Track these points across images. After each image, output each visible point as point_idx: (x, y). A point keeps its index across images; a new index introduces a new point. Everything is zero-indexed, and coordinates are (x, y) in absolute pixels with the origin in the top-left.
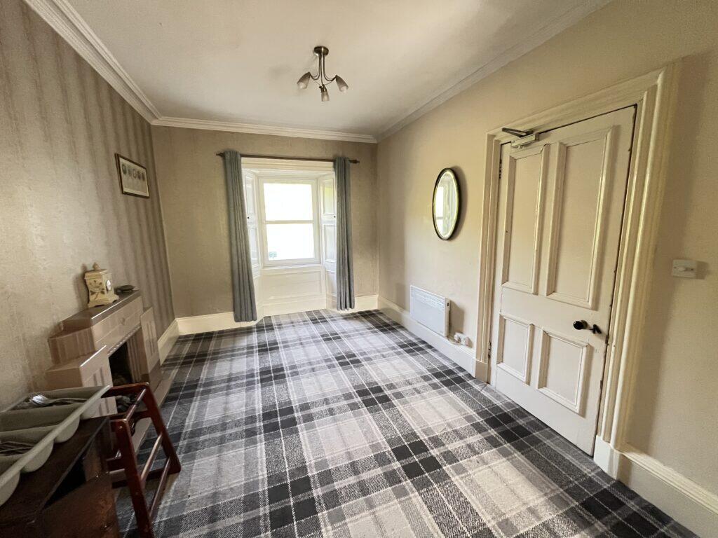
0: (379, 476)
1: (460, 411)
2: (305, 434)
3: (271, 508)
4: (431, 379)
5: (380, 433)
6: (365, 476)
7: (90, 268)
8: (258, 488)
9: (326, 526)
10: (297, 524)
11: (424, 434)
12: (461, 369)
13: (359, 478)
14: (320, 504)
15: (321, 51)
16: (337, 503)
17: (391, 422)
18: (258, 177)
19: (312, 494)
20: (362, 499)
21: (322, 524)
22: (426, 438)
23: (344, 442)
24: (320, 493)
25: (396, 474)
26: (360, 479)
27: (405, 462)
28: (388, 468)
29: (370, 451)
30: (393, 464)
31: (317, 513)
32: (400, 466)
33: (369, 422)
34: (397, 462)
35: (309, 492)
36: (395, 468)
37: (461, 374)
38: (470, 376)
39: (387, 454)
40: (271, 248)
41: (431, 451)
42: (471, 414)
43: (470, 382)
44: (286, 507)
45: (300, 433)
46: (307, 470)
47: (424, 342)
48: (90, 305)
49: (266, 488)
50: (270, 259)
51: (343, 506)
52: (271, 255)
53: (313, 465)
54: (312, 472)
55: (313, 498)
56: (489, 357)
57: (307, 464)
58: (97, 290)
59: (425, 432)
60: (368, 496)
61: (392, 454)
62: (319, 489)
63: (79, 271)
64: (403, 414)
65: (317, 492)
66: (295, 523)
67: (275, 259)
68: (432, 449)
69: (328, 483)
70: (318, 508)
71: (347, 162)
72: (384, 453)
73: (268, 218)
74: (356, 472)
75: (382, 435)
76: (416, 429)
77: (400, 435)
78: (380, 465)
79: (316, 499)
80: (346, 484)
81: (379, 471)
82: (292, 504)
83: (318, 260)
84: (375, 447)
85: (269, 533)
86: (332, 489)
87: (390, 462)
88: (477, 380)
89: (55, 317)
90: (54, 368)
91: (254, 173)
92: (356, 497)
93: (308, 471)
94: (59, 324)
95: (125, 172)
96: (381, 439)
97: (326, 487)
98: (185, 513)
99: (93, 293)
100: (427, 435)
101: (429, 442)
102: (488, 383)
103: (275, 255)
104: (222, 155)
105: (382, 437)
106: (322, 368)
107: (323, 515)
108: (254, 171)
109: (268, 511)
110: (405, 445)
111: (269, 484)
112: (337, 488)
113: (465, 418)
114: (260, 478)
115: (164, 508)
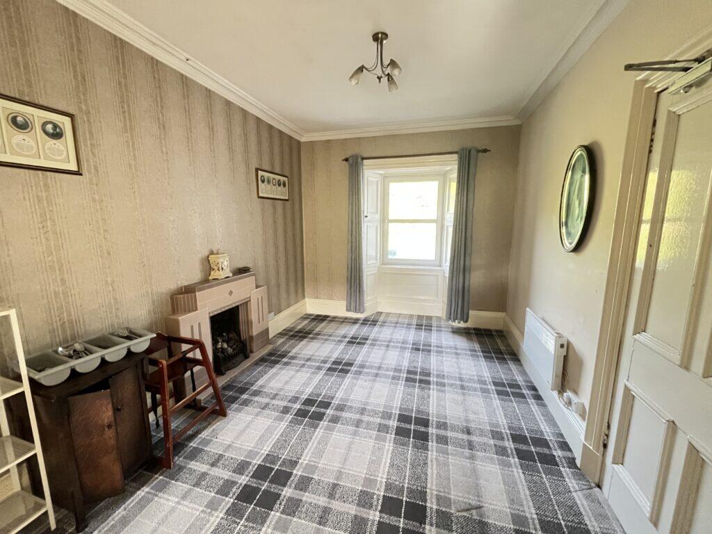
0: (348, 514)
1: (512, 501)
2: (321, 434)
3: (249, 480)
4: (503, 439)
5: (386, 470)
6: (336, 505)
7: (215, 252)
8: (254, 459)
9: (268, 527)
10: (254, 508)
11: (434, 500)
12: (565, 446)
13: (329, 503)
14: (280, 504)
15: (379, 38)
16: (292, 514)
17: (408, 465)
18: (385, 177)
19: (282, 491)
20: (315, 525)
21: (268, 523)
22: (435, 507)
23: (345, 459)
24: (288, 495)
25: (366, 525)
26: (330, 506)
27: (387, 519)
28: (363, 513)
29: (362, 483)
30: (372, 512)
31: (272, 510)
32: (377, 519)
33: (385, 453)
34: (378, 513)
35: (282, 488)
36: (371, 518)
37: (558, 453)
38: (571, 462)
39: (375, 497)
40: (391, 246)
41: (427, 527)
42: (528, 515)
43: (566, 471)
44: (258, 487)
45: (318, 430)
46: (296, 466)
47: (534, 389)
48: (210, 278)
49: (259, 463)
50: (390, 257)
51: (295, 519)
52: (391, 253)
53: (304, 465)
54: (298, 472)
55: (280, 494)
56: (605, 446)
57: (300, 461)
58: (216, 268)
59: (439, 498)
60: (321, 527)
61: (380, 501)
62: (291, 490)
63: (206, 253)
64: (429, 463)
65: (286, 492)
66: (252, 506)
67: (395, 257)
68: (431, 525)
69: (301, 490)
70: (277, 506)
71: (473, 152)
72: (374, 494)
73: (391, 217)
74: (331, 496)
75: (386, 474)
76: (430, 489)
77: (406, 486)
78: (358, 505)
79: (282, 497)
80: (314, 502)
81: (352, 509)
82: (263, 488)
83: (438, 263)
84: (369, 481)
85: (232, 500)
86: (299, 498)
87: (371, 507)
88: (580, 474)
89: (179, 282)
90: (171, 315)
91: (381, 174)
92: (311, 520)
93: (296, 468)
94: (181, 288)
95: (263, 181)
96: (382, 477)
97: (298, 492)
98: (205, 449)
99: (213, 270)
100: (438, 504)
101: (434, 515)
102: (599, 486)
103: (395, 254)
104: (346, 160)
105: (385, 476)
106: (386, 376)
107: (275, 515)
108: (379, 172)
109: (245, 482)
110: (402, 500)
111: (262, 461)
112: (304, 499)
113: (512, 514)
114: (263, 451)
115: (200, 438)
